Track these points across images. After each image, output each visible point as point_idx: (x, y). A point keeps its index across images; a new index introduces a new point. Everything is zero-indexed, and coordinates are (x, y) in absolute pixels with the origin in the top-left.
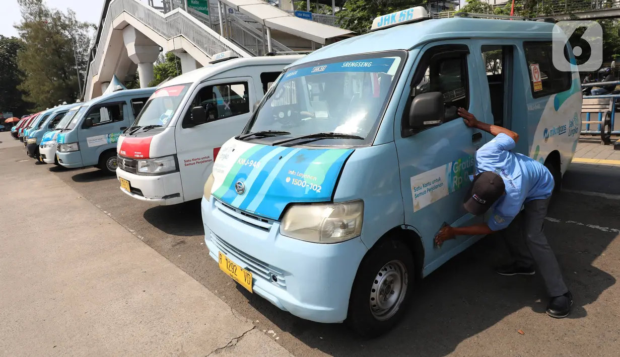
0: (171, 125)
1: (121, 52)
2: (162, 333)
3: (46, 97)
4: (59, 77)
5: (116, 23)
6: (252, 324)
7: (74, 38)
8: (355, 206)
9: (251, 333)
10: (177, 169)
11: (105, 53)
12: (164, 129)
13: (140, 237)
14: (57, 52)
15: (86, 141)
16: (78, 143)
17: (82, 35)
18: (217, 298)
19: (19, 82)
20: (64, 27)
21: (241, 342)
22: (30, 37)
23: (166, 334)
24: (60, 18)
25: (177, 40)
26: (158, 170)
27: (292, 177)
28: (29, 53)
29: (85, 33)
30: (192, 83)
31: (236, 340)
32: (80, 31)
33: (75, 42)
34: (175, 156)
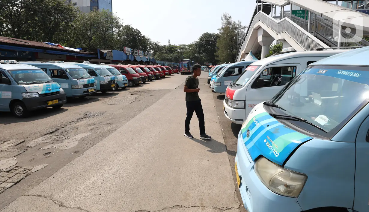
0: (245, 86)
1: (256, 40)
2: (202, 184)
3: (224, 58)
4: (230, 50)
5: (255, 26)
6: (239, 205)
7: (239, 33)
8: (302, 177)
9: (235, 210)
10: (245, 108)
11: (248, 40)
12: (242, 87)
13: (223, 134)
14: (232, 39)
15: (224, 82)
16: (221, 83)
17: (242, 32)
18: (233, 181)
19: (215, 51)
20: (236, 28)
21: (227, 211)
22: (222, 34)
23: (202, 186)
24: (235, 25)
25: (282, 34)
26: (235, 106)
27: (267, 140)
28: (221, 40)
29: (244, 31)
30: (261, 66)
31: (226, 208)
32: (242, 30)
33: (239, 35)
34: (245, 101)
